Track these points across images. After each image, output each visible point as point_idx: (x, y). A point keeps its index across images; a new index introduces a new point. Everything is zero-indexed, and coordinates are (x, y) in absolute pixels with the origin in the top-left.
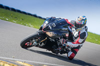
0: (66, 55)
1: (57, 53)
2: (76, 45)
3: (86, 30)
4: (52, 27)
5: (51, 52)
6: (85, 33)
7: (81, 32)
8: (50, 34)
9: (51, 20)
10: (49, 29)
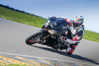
2: (74, 42)
3: (83, 29)
4: (54, 26)
5: (51, 48)
6: (82, 31)
7: (79, 31)
8: (51, 32)
9: (53, 19)
10: (51, 27)
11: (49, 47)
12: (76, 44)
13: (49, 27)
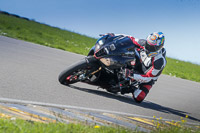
0: (130, 95)
1: (116, 93)
2: (148, 80)
4: (110, 50)
5: (105, 90)
6: (161, 59)
8: (106, 61)
11: (101, 89)
12: (151, 83)
13: (102, 53)
